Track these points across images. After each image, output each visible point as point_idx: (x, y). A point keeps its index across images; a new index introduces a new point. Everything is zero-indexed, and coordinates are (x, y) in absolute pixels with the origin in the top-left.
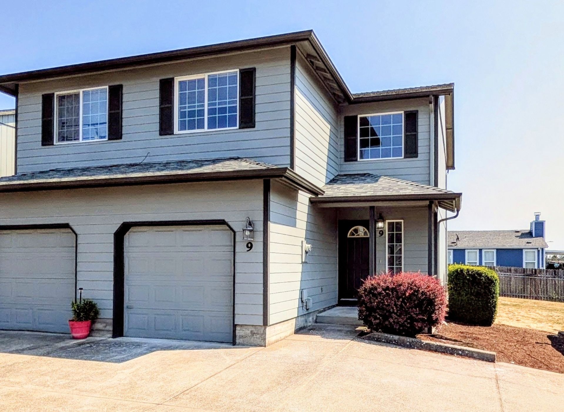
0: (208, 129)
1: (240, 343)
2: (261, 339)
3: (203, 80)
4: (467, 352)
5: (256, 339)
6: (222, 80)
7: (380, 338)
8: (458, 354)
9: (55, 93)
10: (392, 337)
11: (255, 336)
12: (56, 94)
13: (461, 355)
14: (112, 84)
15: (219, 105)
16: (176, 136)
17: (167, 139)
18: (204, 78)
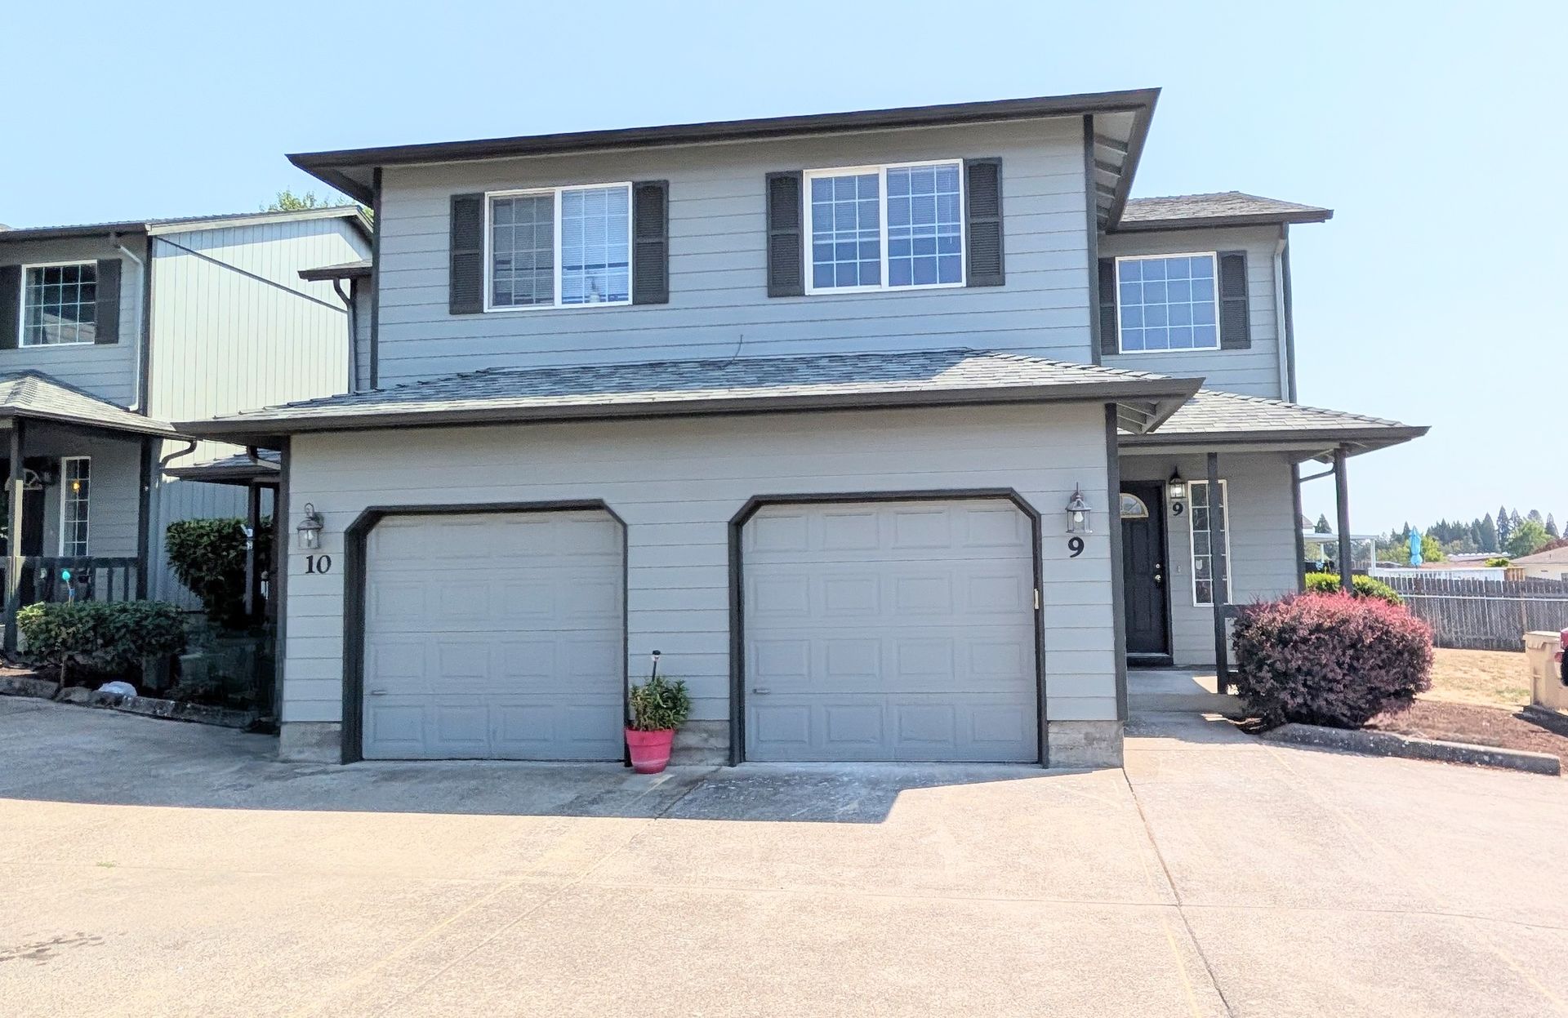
0: (891, 284)
1: (1059, 762)
2: (1111, 750)
3: (876, 177)
4: (1500, 757)
5: (1101, 752)
6: (922, 180)
7: (1309, 736)
8: (1482, 762)
9: (486, 193)
10: (1334, 732)
11: (1095, 745)
12: (488, 194)
13: (1489, 764)
14: (639, 178)
15: (914, 233)
16: (808, 300)
17: (786, 307)
18: (878, 174)
